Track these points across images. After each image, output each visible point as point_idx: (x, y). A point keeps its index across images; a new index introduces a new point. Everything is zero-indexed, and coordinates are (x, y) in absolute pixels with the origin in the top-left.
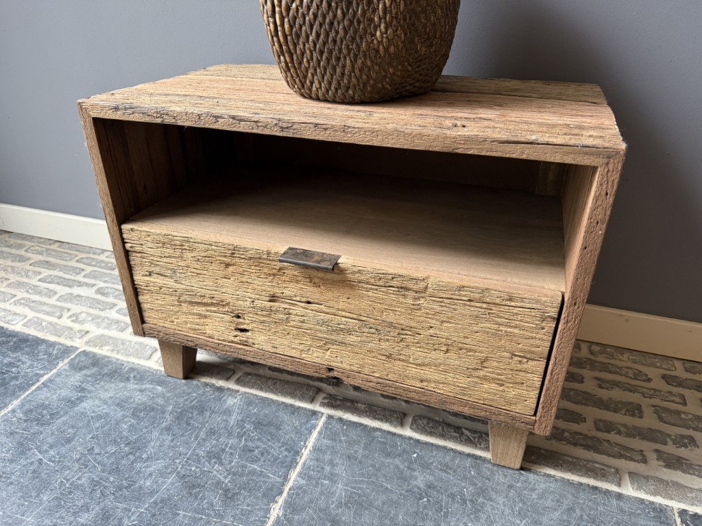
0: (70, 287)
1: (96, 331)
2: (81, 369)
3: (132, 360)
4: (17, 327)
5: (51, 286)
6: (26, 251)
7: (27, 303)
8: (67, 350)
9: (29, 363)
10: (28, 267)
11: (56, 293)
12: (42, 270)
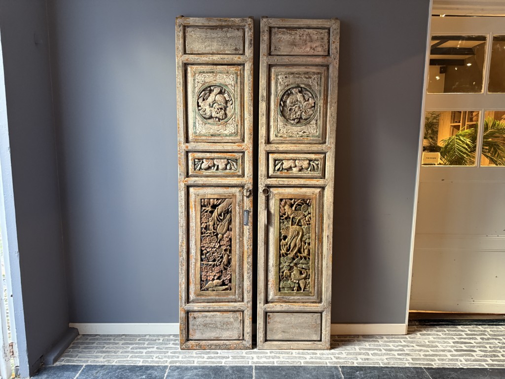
0: (146, 349)
1: (169, 360)
2: (175, 370)
3: (189, 365)
4: (141, 364)
5: (138, 350)
6: (114, 340)
7: (136, 357)
8: (166, 367)
9: (156, 373)
10: (123, 346)
11: (142, 353)
12: (129, 346)
